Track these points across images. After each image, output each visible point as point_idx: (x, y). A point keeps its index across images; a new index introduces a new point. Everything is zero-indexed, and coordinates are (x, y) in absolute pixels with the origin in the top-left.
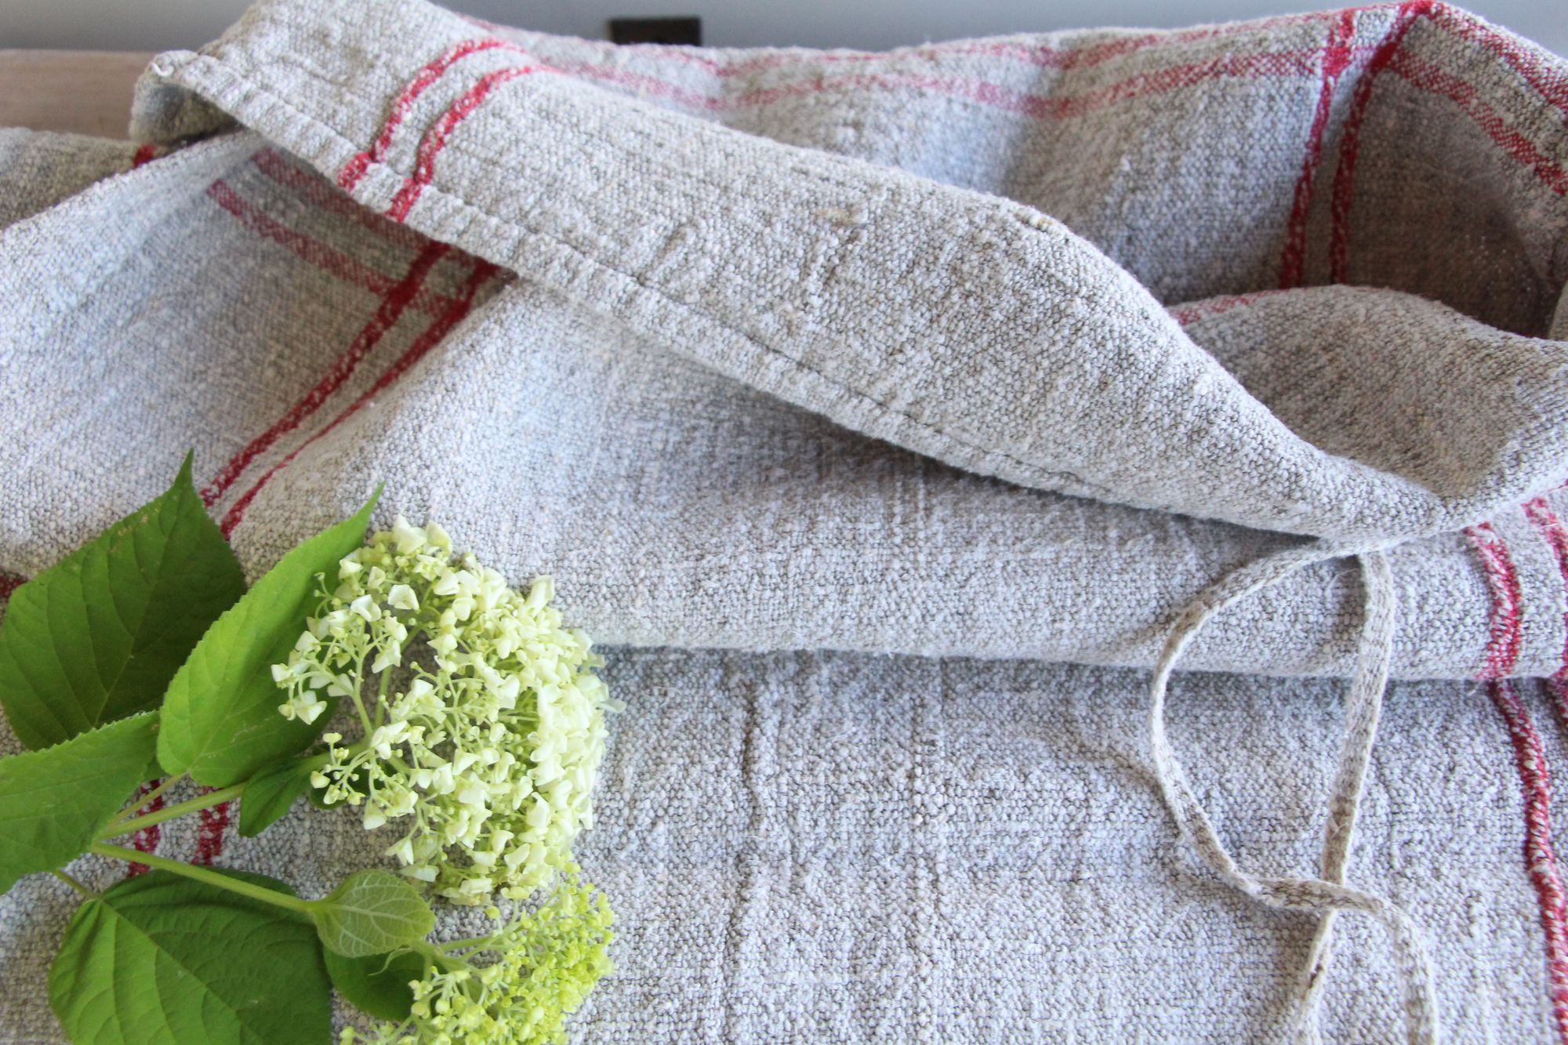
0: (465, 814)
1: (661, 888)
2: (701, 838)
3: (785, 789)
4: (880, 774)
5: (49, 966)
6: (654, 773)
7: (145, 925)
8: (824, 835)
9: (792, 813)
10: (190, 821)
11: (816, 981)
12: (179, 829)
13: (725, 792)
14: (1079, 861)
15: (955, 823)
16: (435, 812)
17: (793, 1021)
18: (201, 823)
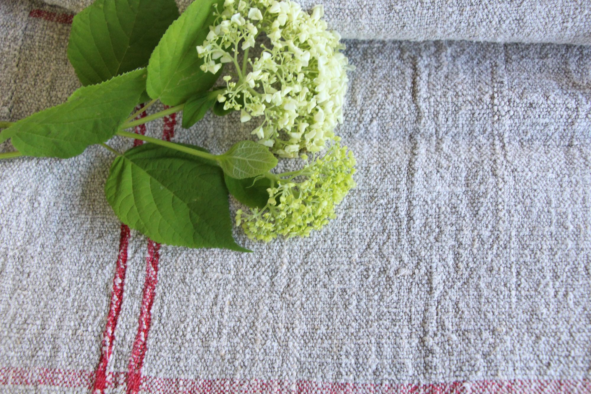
0: (287, 115)
1: (375, 150)
2: (393, 127)
3: (432, 104)
4: (478, 97)
5: (103, 185)
6: (371, 98)
7: (145, 167)
8: (451, 125)
9: (436, 115)
10: (159, 122)
11: (450, 190)
12: (154, 126)
13: (404, 106)
14: (572, 137)
15: (513, 120)
16: (273, 114)
17: (439, 208)
18: (164, 123)
